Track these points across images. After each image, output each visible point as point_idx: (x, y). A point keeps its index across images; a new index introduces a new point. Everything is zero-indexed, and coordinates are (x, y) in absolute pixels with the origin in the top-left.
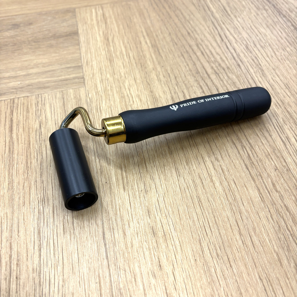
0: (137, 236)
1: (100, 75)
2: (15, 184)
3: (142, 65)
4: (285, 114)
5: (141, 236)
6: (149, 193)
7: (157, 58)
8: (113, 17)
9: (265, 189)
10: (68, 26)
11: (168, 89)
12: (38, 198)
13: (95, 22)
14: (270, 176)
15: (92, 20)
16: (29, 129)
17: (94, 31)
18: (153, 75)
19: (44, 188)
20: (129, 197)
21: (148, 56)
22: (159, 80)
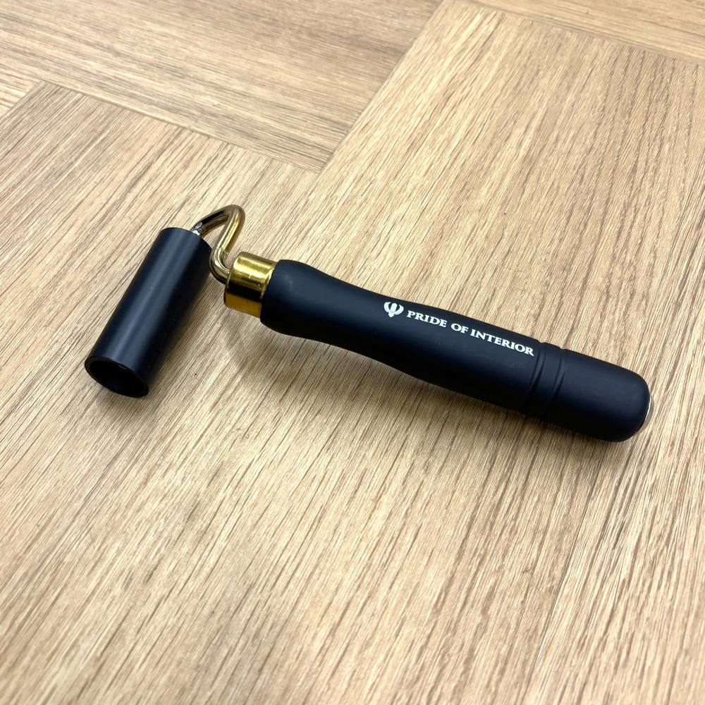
0: (162, 500)
2: (63, 283)
3: (467, 188)
5: (166, 504)
6: (247, 444)
7: (509, 190)
9: (465, 590)
10: (398, 30)
11: (470, 267)
12: (76, 328)
13: (458, 45)
14: (503, 574)
15: (456, 37)
16: (162, 199)
17: (439, 64)
18: (467, 224)
19: (98, 319)
20: (208, 427)
21: (496, 175)
22: (470, 239)
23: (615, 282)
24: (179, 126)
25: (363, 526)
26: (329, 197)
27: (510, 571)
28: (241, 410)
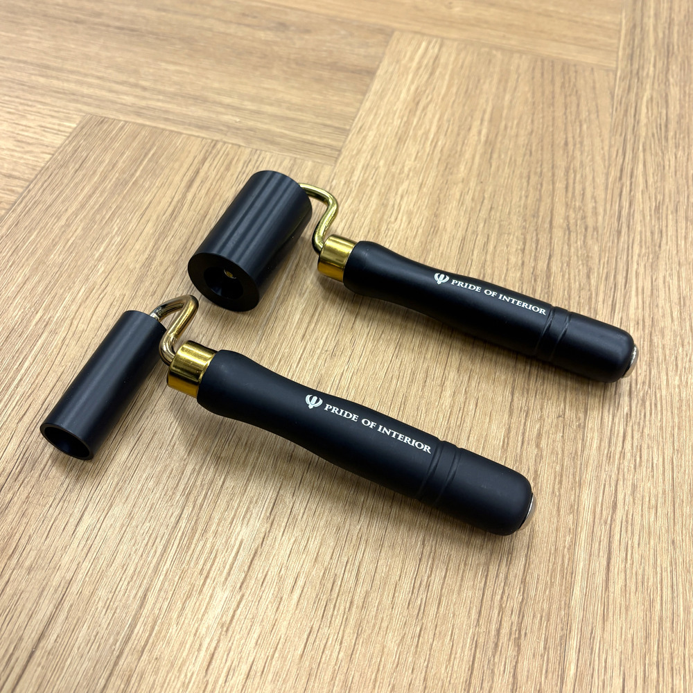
1: (369, 157)
3: (449, 166)
4: (643, 344)
6: (336, 359)
7: (480, 165)
8: (450, 67)
9: (520, 434)
10: (365, 57)
11: (467, 222)
13: (414, 64)
14: (544, 421)
15: (411, 59)
16: (216, 194)
17: (404, 79)
18: (456, 191)
20: (303, 351)
21: (468, 156)
22: (461, 202)
23: (572, 221)
24: (213, 140)
25: (437, 404)
26: (347, 183)
27: (548, 417)
28: (324, 338)
